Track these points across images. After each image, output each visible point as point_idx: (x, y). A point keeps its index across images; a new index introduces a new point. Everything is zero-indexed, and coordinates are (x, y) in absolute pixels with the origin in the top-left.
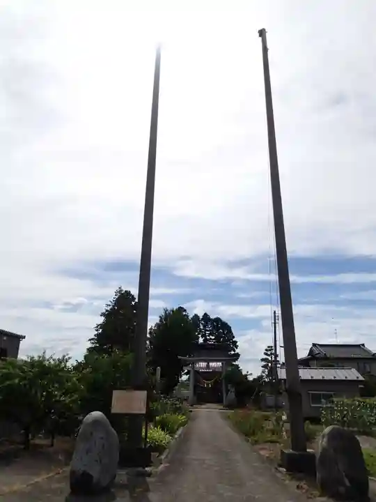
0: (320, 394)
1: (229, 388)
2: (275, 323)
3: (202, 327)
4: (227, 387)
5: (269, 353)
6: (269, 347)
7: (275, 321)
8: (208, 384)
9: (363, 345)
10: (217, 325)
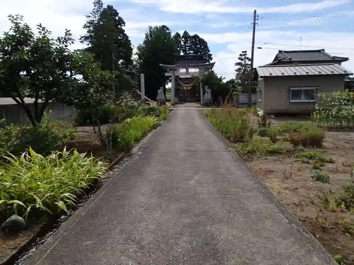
0: (302, 90)
1: (206, 89)
2: (254, 24)
3: (182, 43)
4: (204, 89)
5: (243, 57)
6: (243, 52)
7: (255, 21)
8: (187, 87)
9: (323, 50)
10: (196, 42)
